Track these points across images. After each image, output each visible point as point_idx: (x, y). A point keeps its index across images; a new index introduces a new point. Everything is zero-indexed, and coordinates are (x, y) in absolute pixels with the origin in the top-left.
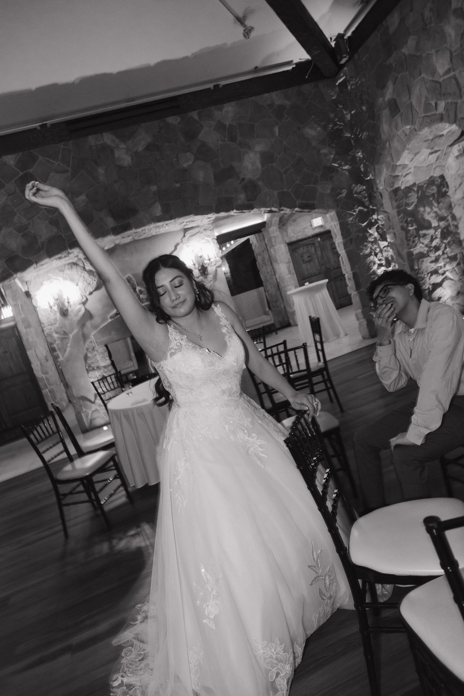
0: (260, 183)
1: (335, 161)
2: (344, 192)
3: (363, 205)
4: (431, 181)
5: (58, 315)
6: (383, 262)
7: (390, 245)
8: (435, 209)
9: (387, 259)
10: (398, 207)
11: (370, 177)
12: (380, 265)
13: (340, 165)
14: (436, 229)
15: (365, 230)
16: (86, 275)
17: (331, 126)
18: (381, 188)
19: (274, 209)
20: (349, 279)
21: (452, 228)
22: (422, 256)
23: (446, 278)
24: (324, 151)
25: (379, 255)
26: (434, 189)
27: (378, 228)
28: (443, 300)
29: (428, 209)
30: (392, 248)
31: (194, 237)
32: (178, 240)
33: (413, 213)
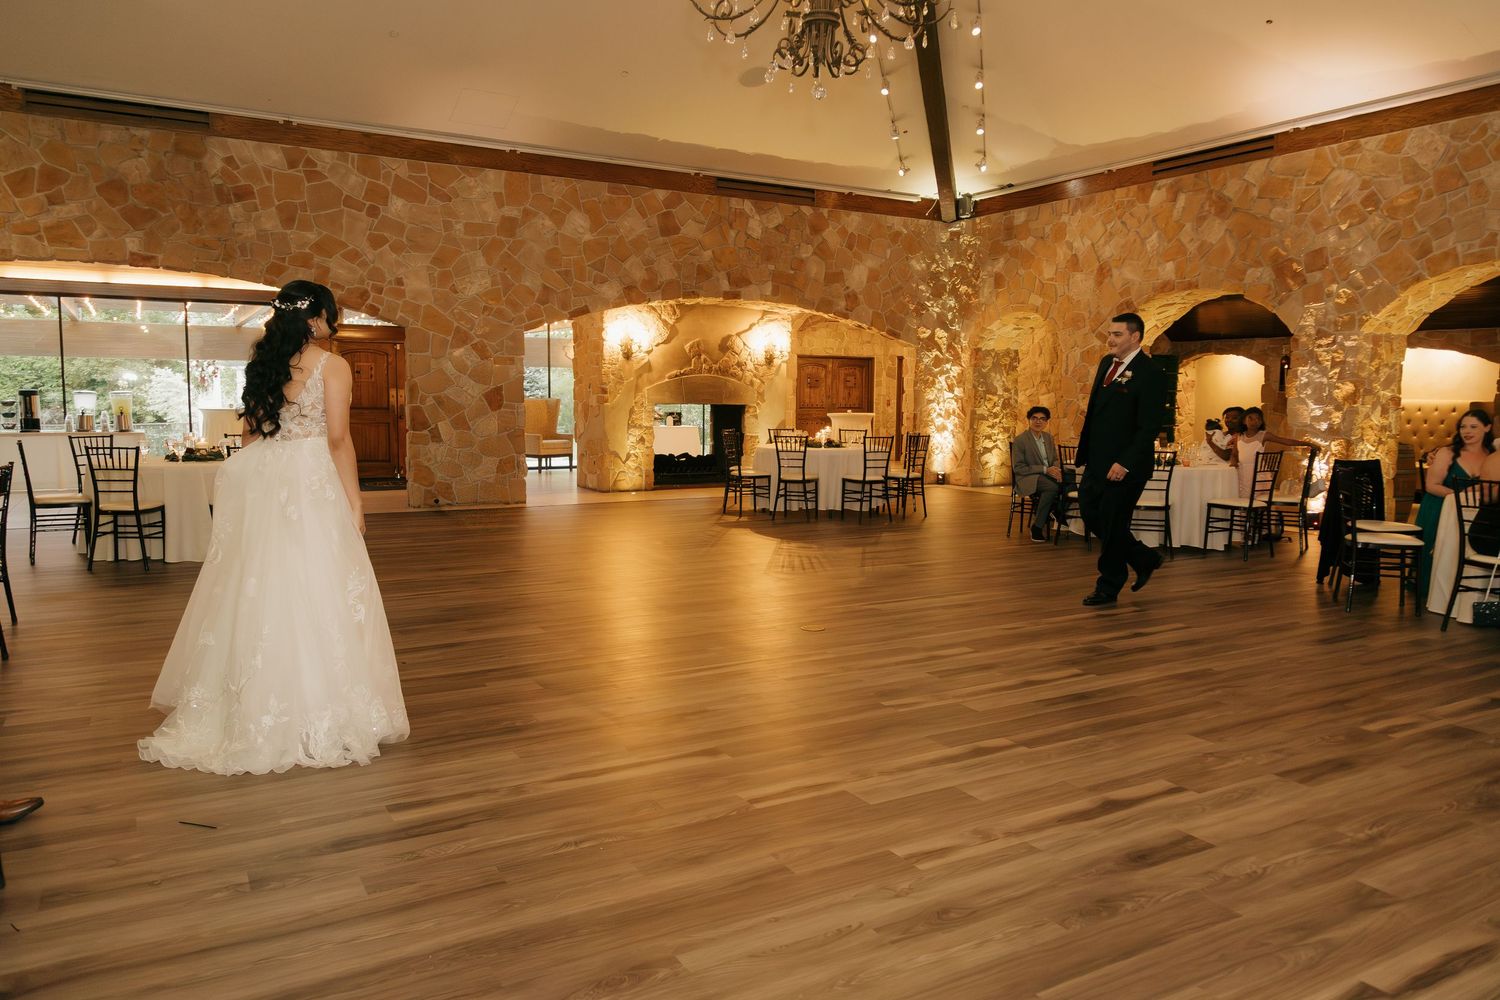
0: (861, 297)
1: (929, 300)
2: (928, 332)
3: (941, 351)
4: (1007, 353)
5: (621, 357)
6: (943, 413)
8: (1004, 379)
9: (947, 411)
10: (975, 366)
11: (956, 327)
12: (940, 415)
13: (932, 306)
14: (1000, 397)
15: (935, 376)
16: (661, 325)
17: (934, 266)
18: (965, 343)
19: (864, 325)
20: (908, 418)
21: (1012, 402)
22: (983, 418)
23: (996, 446)
24: (922, 287)
25: (941, 404)
26: (1007, 361)
27: (948, 377)
28: (989, 465)
29: (998, 377)
30: (956, 401)
31: (772, 324)
32: (755, 318)
33: (985, 376)
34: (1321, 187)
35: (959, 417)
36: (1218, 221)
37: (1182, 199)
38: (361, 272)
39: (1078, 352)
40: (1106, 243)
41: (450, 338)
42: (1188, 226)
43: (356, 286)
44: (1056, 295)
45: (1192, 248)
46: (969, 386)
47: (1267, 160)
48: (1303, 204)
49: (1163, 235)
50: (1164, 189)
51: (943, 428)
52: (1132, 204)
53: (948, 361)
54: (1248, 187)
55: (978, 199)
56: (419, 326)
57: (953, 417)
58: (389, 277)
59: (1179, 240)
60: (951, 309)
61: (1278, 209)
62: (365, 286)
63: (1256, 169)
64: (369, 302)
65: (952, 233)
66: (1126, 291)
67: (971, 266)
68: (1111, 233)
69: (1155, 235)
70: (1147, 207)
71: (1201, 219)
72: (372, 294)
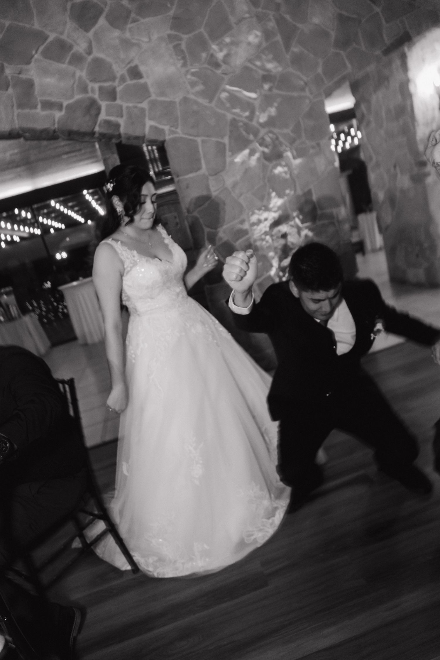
38: (78, 73)
41: (226, 140)
43: (78, 97)
56: (180, 133)
58: (119, 70)
62: (90, 94)
64: (103, 116)
72: (104, 104)
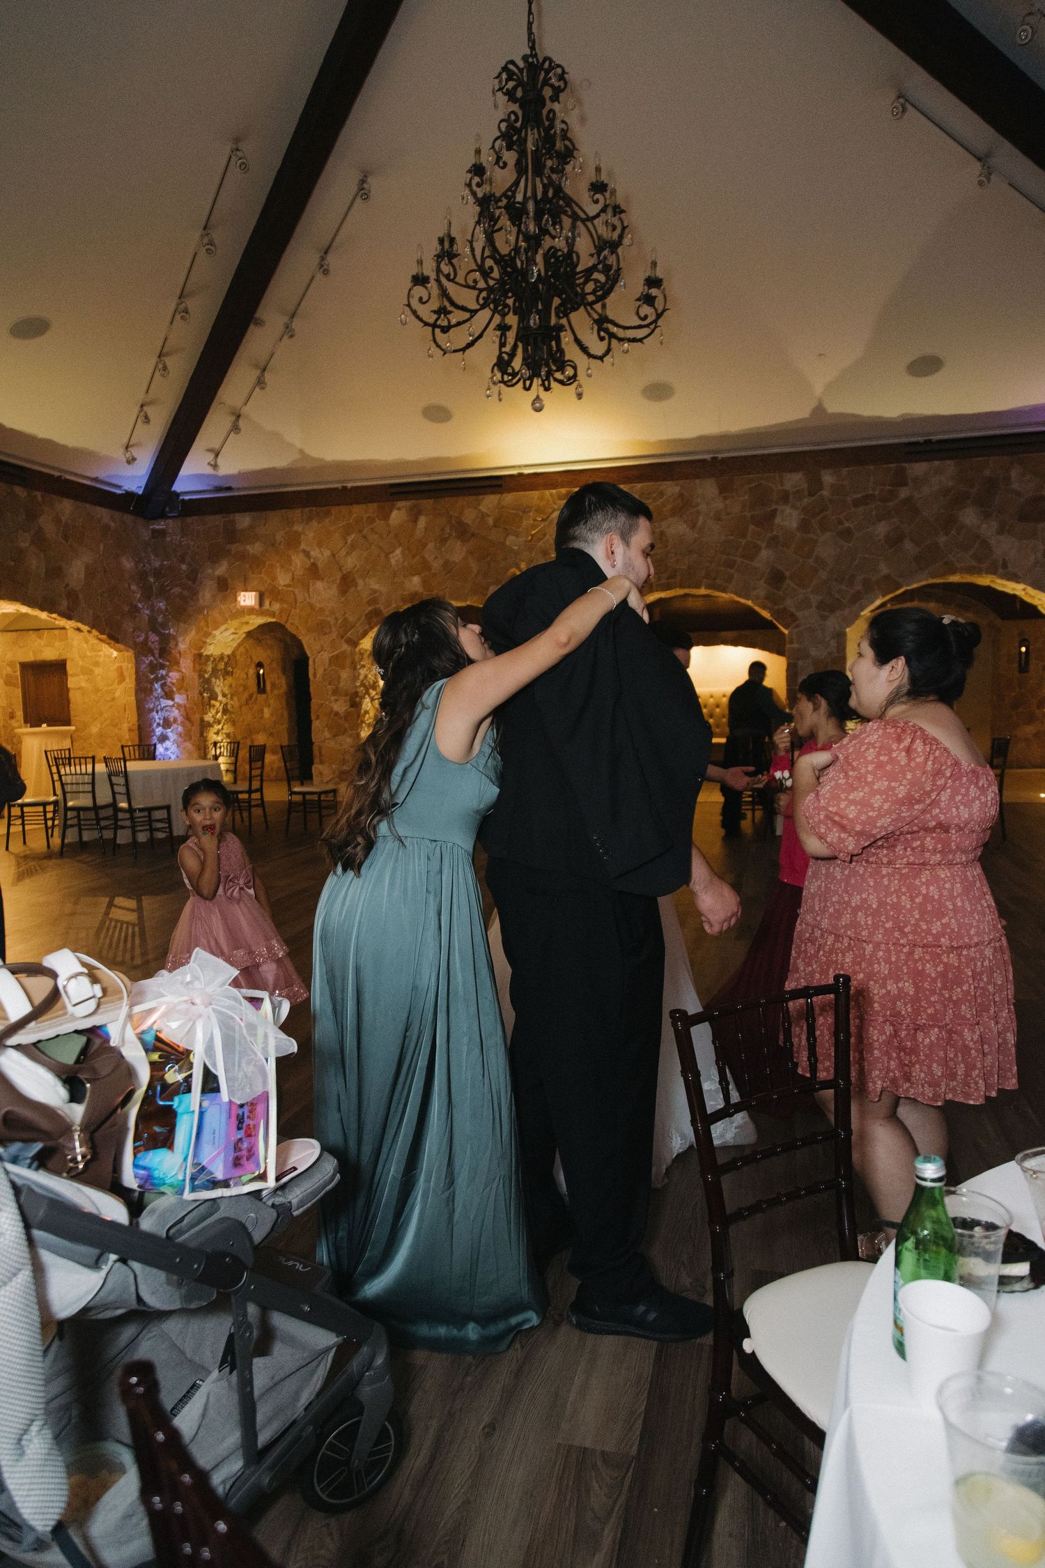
0: (81, 596)
1: (140, 601)
2: (142, 637)
3: (153, 655)
4: (222, 657)
6: (162, 722)
7: (179, 706)
9: (167, 720)
10: (200, 672)
11: (170, 631)
12: (159, 725)
13: (143, 607)
14: (220, 703)
15: (151, 682)
17: (141, 565)
18: (182, 646)
20: (130, 730)
22: (210, 725)
24: (133, 587)
25: (161, 713)
26: (221, 666)
27: (163, 686)
29: (217, 682)
33: (208, 681)
34: (546, 523)
35: (183, 724)
36: (459, 543)
37: (422, 522)
39: (326, 656)
40: (348, 554)
42: (431, 546)
44: (296, 601)
45: (436, 565)
46: (194, 694)
47: (497, 497)
48: (532, 536)
49: (406, 552)
50: (404, 511)
51: (163, 738)
52: (371, 520)
53: (162, 667)
54: (483, 516)
55: (187, 498)
57: (175, 726)
59: (423, 557)
60: (160, 610)
61: (511, 538)
63: (489, 502)
65: (154, 531)
66: (373, 601)
67: (184, 567)
68: (352, 545)
69: (398, 551)
70: (389, 525)
71: (444, 540)
